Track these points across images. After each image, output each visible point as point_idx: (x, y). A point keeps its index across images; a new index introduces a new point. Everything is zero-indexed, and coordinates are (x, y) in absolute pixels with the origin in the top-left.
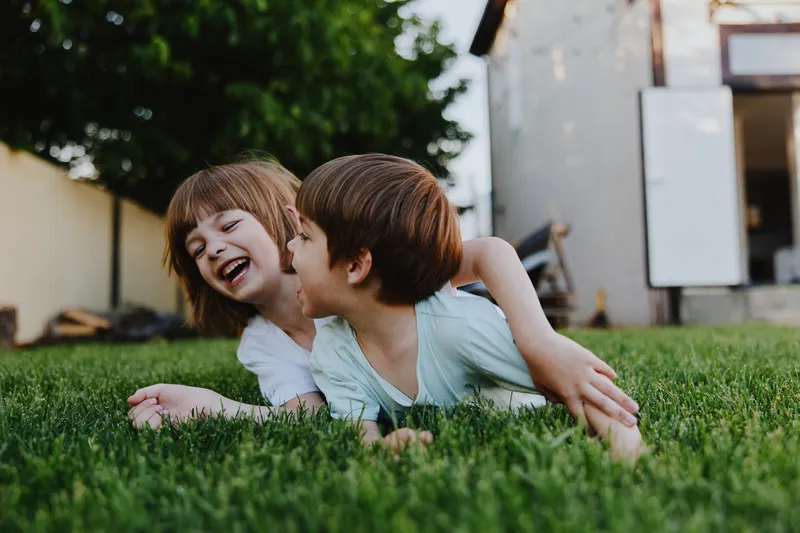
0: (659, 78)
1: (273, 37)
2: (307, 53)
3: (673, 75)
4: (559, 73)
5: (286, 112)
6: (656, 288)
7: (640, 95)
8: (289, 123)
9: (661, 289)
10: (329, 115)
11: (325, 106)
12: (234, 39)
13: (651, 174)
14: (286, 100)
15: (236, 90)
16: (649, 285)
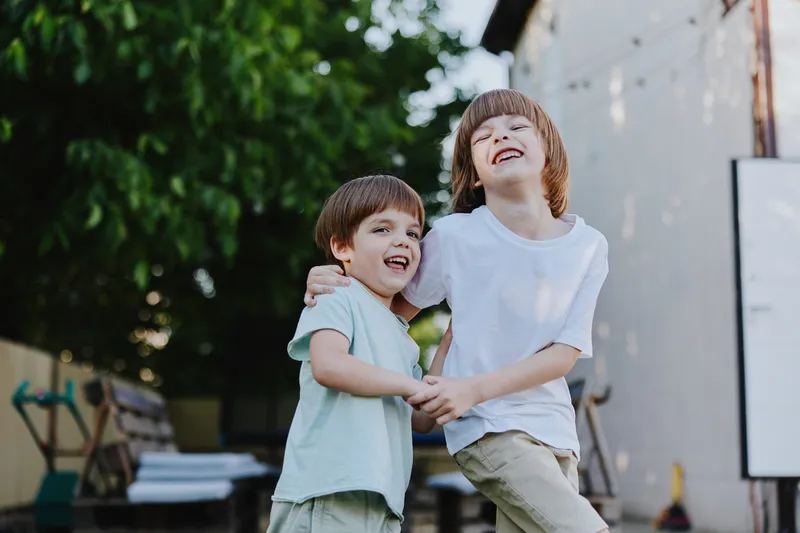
0: (766, 142)
1: (144, 70)
2: (197, 98)
4: (618, 113)
5: (161, 188)
6: (754, 479)
7: (734, 164)
8: (164, 206)
9: (765, 479)
10: (236, 189)
11: (226, 177)
12: (82, 73)
14: (161, 169)
15: (80, 151)
16: (745, 474)
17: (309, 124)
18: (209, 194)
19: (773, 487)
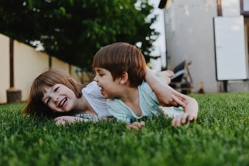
0: (220, 14)
1: (97, 5)
2: (107, 9)
3: (224, 12)
4: (187, 13)
5: (102, 28)
6: (219, 81)
7: (214, 19)
8: (102, 32)
9: (221, 81)
10: (115, 29)
11: (114, 26)
12: (84, 6)
13: (217, 44)
14: (101, 24)
15: (85, 22)
16: (217, 80)
17: (128, 17)
18: (111, 30)
19: (222, 83)
